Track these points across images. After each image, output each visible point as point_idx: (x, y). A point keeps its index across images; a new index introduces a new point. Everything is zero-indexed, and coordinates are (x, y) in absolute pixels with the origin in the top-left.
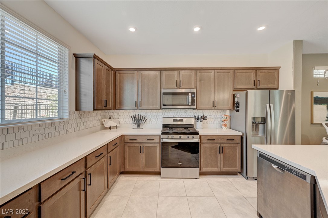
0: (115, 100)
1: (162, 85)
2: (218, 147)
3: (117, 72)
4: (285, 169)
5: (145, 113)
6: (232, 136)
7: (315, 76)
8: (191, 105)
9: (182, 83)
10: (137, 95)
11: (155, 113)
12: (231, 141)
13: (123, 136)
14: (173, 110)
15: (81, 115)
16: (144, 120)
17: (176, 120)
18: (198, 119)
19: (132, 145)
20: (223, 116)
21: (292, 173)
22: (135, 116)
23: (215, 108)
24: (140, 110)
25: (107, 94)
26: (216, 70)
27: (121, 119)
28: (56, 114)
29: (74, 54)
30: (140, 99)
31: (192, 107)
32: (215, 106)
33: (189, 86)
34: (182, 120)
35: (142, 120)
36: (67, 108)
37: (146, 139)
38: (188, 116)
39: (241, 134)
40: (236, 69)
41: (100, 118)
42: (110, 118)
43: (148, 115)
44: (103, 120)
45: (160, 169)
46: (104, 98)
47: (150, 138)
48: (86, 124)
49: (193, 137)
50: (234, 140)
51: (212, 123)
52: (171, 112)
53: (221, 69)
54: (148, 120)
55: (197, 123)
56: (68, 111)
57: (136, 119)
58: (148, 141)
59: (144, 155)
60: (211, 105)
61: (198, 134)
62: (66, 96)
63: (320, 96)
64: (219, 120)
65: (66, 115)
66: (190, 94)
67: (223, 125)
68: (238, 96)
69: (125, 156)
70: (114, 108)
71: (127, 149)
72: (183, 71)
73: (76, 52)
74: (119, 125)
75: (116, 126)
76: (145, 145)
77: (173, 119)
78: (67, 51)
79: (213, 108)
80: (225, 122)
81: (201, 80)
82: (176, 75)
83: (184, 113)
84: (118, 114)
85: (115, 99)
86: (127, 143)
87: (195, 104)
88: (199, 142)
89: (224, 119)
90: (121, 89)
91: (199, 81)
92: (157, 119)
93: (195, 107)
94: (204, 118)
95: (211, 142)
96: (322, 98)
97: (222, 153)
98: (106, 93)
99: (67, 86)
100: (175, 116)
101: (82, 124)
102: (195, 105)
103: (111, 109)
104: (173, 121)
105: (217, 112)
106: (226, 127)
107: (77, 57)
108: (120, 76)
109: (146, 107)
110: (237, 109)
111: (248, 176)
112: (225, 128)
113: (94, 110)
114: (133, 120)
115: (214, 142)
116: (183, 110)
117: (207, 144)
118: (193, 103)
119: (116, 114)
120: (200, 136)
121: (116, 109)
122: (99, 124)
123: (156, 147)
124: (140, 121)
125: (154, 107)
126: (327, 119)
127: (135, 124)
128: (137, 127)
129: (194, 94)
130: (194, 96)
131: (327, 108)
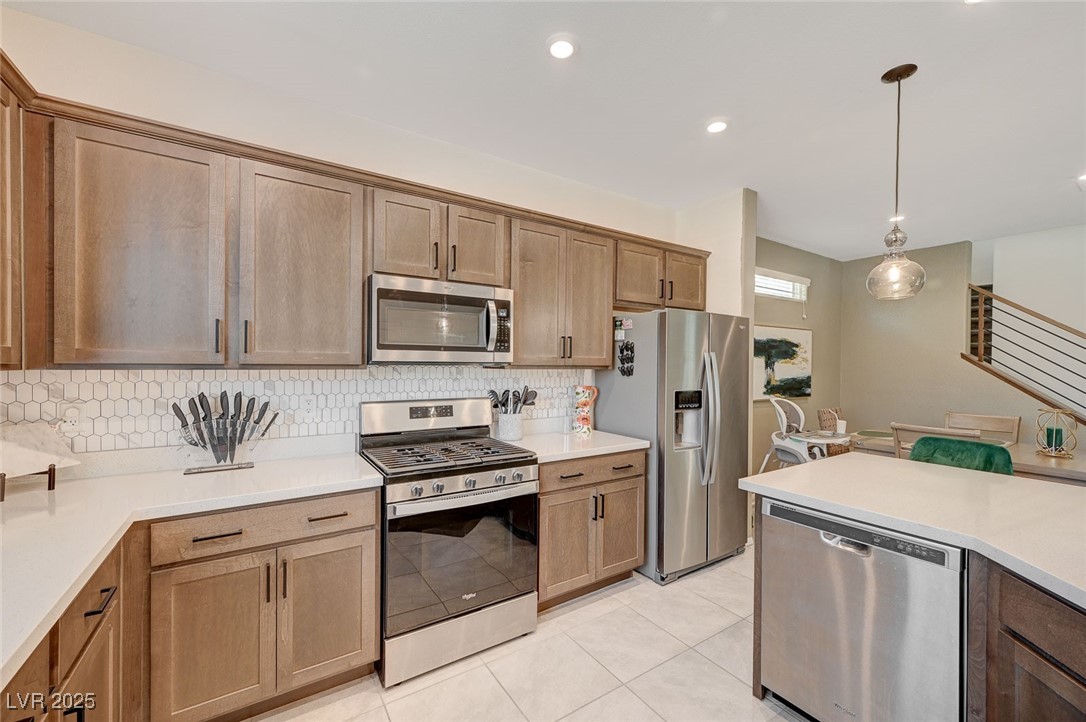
0: (52, 306)
1: (369, 254)
2: (591, 498)
4: (873, 543)
5: (260, 384)
6: (625, 456)
8: (496, 350)
9: (459, 256)
11: (318, 384)
12: (624, 472)
13: (142, 532)
14: (405, 367)
16: (257, 422)
17: (423, 413)
18: (504, 404)
19: (208, 570)
20: (580, 390)
21: (899, 551)
23: (568, 362)
24: (245, 366)
26: (571, 228)
27: (86, 427)
31: (500, 357)
32: (567, 357)
33: (483, 273)
34: (448, 411)
35: (247, 420)
37: (305, 519)
39: (645, 444)
40: (621, 239)
43: (279, 392)
45: (381, 650)
47: (322, 511)
49: (519, 476)
50: (630, 466)
51: (545, 415)
52: (396, 374)
53: (583, 232)
54: (282, 418)
55: (503, 418)
57: (207, 418)
58: (311, 527)
59: (287, 608)
60: (554, 353)
61: (534, 462)
64: (566, 402)
66: (491, 304)
67: (578, 420)
68: (628, 323)
69: (156, 649)
70: (43, 356)
72: (463, 210)
74: (75, 463)
76: (294, 553)
77: (411, 408)
79: (562, 362)
80: (587, 409)
81: (524, 258)
82: (433, 219)
83: (450, 382)
85: (52, 298)
86: (173, 565)
87: (509, 347)
88: (537, 494)
89: (583, 399)
91: (518, 258)
92: (326, 413)
93: (509, 357)
94: (526, 398)
95: (571, 485)
96: (759, 342)
97: (602, 517)
100: (412, 396)
102: (508, 350)
104: (411, 417)
106: (588, 424)
109: (282, 354)
110: (626, 365)
111: (667, 570)
112: (585, 429)
114: (185, 425)
115: (580, 484)
116: (447, 368)
117: (558, 495)
120: (540, 467)
121: (58, 359)
123: (355, 552)
124: (233, 425)
125: (330, 354)
127: (204, 447)
128: (213, 462)
129: (506, 306)
130: (504, 314)
131: (767, 366)
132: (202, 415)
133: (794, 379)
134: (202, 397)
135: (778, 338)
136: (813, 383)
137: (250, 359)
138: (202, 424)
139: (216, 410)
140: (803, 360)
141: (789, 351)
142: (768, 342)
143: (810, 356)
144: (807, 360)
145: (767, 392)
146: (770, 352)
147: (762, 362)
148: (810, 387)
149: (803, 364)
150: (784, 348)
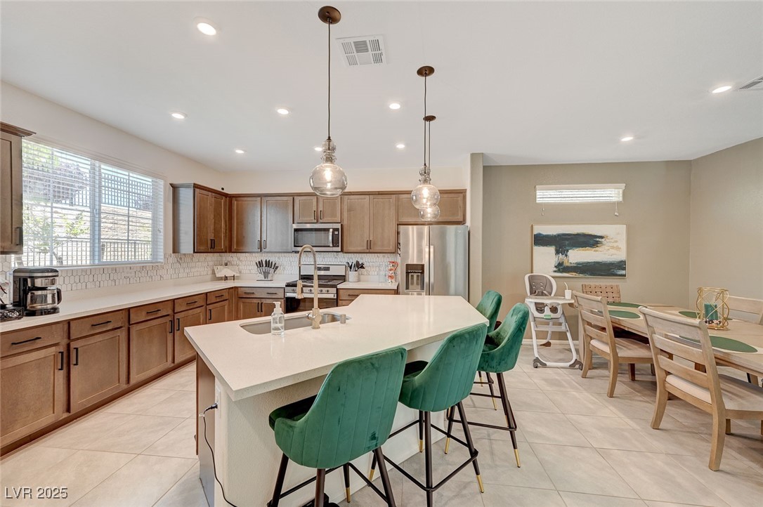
0: (232, 239)
1: (295, 217)
3: (234, 199)
5: (275, 257)
7: (539, 201)
8: (333, 246)
10: (261, 231)
13: (236, 288)
15: (181, 259)
16: (274, 268)
17: (319, 269)
18: (351, 268)
19: (247, 300)
20: (388, 263)
22: (261, 262)
23: (371, 251)
24: (267, 253)
25: (217, 231)
26: (372, 195)
28: (148, 257)
29: (171, 184)
30: (264, 238)
31: (336, 249)
32: (370, 249)
33: (332, 219)
34: (328, 269)
35: (271, 267)
36: (162, 251)
37: (267, 293)
38: (340, 263)
39: (395, 288)
41: (211, 263)
42: (226, 265)
44: (215, 268)
46: (211, 236)
47: (271, 292)
48: (187, 271)
49: (328, 291)
51: (376, 273)
53: (379, 194)
55: (350, 272)
56: (162, 254)
58: (268, 295)
61: (335, 287)
62: (161, 237)
63: (544, 233)
65: (161, 258)
66: (331, 230)
67: (387, 277)
70: (230, 250)
71: (241, 306)
73: (175, 182)
74: (239, 275)
75: (234, 276)
76: (264, 301)
78: (161, 183)
79: (368, 251)
80: (391, 272)
81: (349, 210)
82: (314, 203)
84: (239, 259)
85: (232, 237)
86: (242, 298)
88: (336, 297)
89: (390, 268)
90: (241, 224)
91: (346, 211)
94: (360, 266)
96: (547, 236)
98: (214, 229)
99: (162, 224)
100: (320, 263)
101: (182, 270)
102: (339, 246)
103: (224, 250)
105: (384, 256)
107: (175, 188)
108: (237, 205)
112: (391, 281)
113: (194, 252)
114: (258, 268)
117: (347, 301)
118: (335, 243)
119: (236, 259)
120: (337, 289)
122: (210, 272)
124: (268, 268)
125: (284, 248)
126: (555, 269)
127: (262, 274)
128: (264, 279)
129: (337, 230)
130: (336, 233)
131: (557, 252)
133: (598, 262)
136: (628, 266)
137: (265, 251)
138: (261, 268)
139: (264, 264)
140: (613, 247)
141: (590, 241)
142: (559, 235)
143: (623, 245)
144: (618, 248)
145: (559, 271)
146: (562, 243)
147: (552, 249)
148: (624, 269)
149: (612, 251)
150: (582, 239)
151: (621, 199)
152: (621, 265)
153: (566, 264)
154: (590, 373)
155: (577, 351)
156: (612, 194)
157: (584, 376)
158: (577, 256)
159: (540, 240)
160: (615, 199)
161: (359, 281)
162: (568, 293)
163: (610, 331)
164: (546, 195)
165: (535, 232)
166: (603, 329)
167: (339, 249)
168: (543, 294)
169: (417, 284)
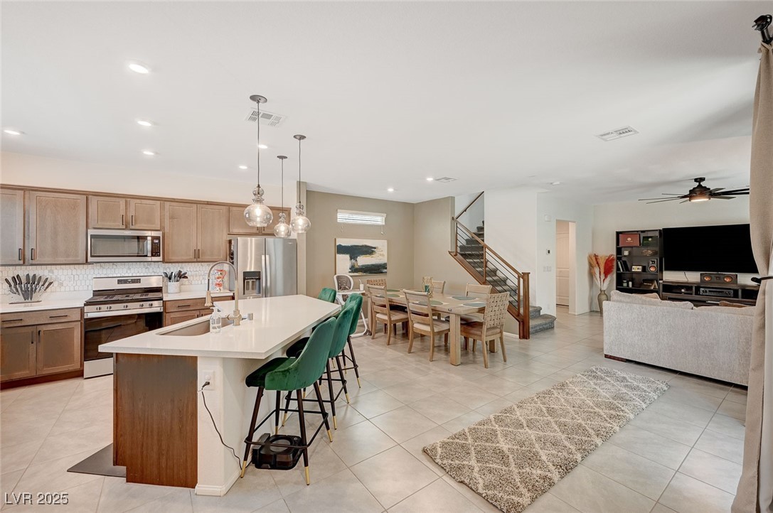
1: (89, 221)
7: (339, 220)
8: (153, 256)
9: (135, 220)
10: (24, 236)
11: (74, 271)
14: (119, 263)
16: (43, 285)
17: (125, 282)
18: (170, 278)
20: (216, 271)
22: (17, 279)
23: (198, 260)
24: (32, 265)
26: (199, 203)
30: (31, 244)
31: (156, 259)
32: (197, 258)
33: (150, 225)
34: (138, 281)
35: (38, 284)
37: (48, 317)
39: (231, 294)
40: (232, 206)
43: (55, 274)
45: (82, 365)
49: (152, 305)
51: (200, 282)
52: (114, 267)
53: (208, 204)
54: (55, 284)
55: (169, 283)
57: (21, 283)
58: (51, 320)
59: (41, 346)
60: (192, 256)
61: (161, 300)
63: (343, 245)
66: (149, 238)
67: (215, 285)
72: (138, 201)
76: (45, 328)
77: (119, 280)
79: (195, 260)
80: (219, 280)
81: (172, 218)
82: (121, 206)
87: (160, 254)
88: (162, 311)
89: (218, 276)
91: (168, 218)
92: (79, 282)
94: (181, 276)
95: (183, 309)
96: (345, 247)
102: (159, 256)
104: (118, 283)
106: (221, 288)
112: (218, 289)
114: (10, 286)
115: (188, 309)
117: (176, 313)
118: (155, 252)
120: (164, 303)
123: (70, 329)
124: (31, 286)
125: (71, 259)
126: (350, 270)
127: (19, 294)
128: (23, 300)
129: (158, 238)
130: (157, 241)
131: (351, 259)
132: (18, 282)
133: (373, 265)
134: (18, 276)
135: (361, 244)
136: (388, 267)
137: (34, 262)
138: (18, 286)
139: (24, 280)
140: (381, 255)
141: (368, 251)
142: (352, 246)
143: (385, 253)
144: (383, 255)
145: (352, 272)
146: (353, 252)
147: (347, 256)
148: (386, 268)
149: (381, 257)
150: (365, 249)
151: (384, 224)
152: (384, 266)
153: (356, 267)
154: (377, 335)
155: (368, 325)
156: (379, 220)
157: (373, 338)
158: (363, 260)
159: (341, 250)
160: (380, 223)
161: (180, 291)
162: (362, 286)
163: (388, 306)
164: (343, 217)
165: (337, 244)
166: (384, 306)
167: (160, 259)
168: (345, 289)
169: (253, 289)
